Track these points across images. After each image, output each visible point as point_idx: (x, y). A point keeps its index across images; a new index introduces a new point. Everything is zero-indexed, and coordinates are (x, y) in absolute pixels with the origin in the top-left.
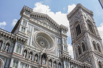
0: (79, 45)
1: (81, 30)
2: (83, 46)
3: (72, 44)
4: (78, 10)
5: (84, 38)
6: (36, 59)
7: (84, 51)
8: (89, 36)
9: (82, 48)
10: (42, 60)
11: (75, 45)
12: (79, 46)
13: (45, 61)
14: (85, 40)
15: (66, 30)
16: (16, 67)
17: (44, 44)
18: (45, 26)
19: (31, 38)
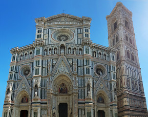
15: (89, 20)
16: (39, 65)
17: (65, 38)
18: (63, 23)
19: (48, 39)
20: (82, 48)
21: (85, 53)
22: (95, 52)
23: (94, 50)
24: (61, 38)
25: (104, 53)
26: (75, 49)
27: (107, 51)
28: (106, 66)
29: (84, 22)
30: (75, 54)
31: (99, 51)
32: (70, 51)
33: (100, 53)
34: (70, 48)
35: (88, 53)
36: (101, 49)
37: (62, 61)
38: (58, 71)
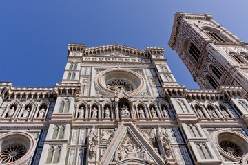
1: (198, 47)
2: (215, 70)
3: (194, 80)
4: (179, 23)
5: (209, 56)
6: (108, 113)
7: (220, 78)
8: (214, 47)
11: (201, 79)
12: (207, 76)
13: (126, 110)
14: (212, 58)
15: (159, 52)
16: (61, 137)
17: (123, 88)
18: (118, 60)
19: (90, 85)
20: (167, 104)
21: (178, 112)
24: (117, 87)
27: (221, 97)
28: (240, 132)
32: (142, 112)
36: (207, 97)
37: (128, 133)
38: (120, 158)
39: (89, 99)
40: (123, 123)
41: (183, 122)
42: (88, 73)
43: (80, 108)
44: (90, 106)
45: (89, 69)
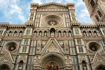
0: (96, 14)
6: (45, 34)
7: (101, 17)
9: (99, 16)
10: (51, 33)
14: (99, 7)
15: (72, 5)
16: (27, 44)
17: (54, 23)
18: (53, 10)
19: (39, 23)
21: (75, 34)
22: (84, 32)
23: (83, 30)
24: (51, 23)
25: (94, 30)
26: (65, 32)
27: (96, 27)
28: (99, 42)
29: (69, 8)
30: (65, 36)
31: (89, 30)
32: (60, 34)
33: (90, 32)
34: (60, 32)
35: (78, 34)
36: (90, 27)
37: (53, 42)
38: (48, 51)
39: (38, 29)
40: (51, 38)
41: (76, 38)
42: (39, 17)
43: (35, 32)
44: (39, 32)
45: (39, 15)
